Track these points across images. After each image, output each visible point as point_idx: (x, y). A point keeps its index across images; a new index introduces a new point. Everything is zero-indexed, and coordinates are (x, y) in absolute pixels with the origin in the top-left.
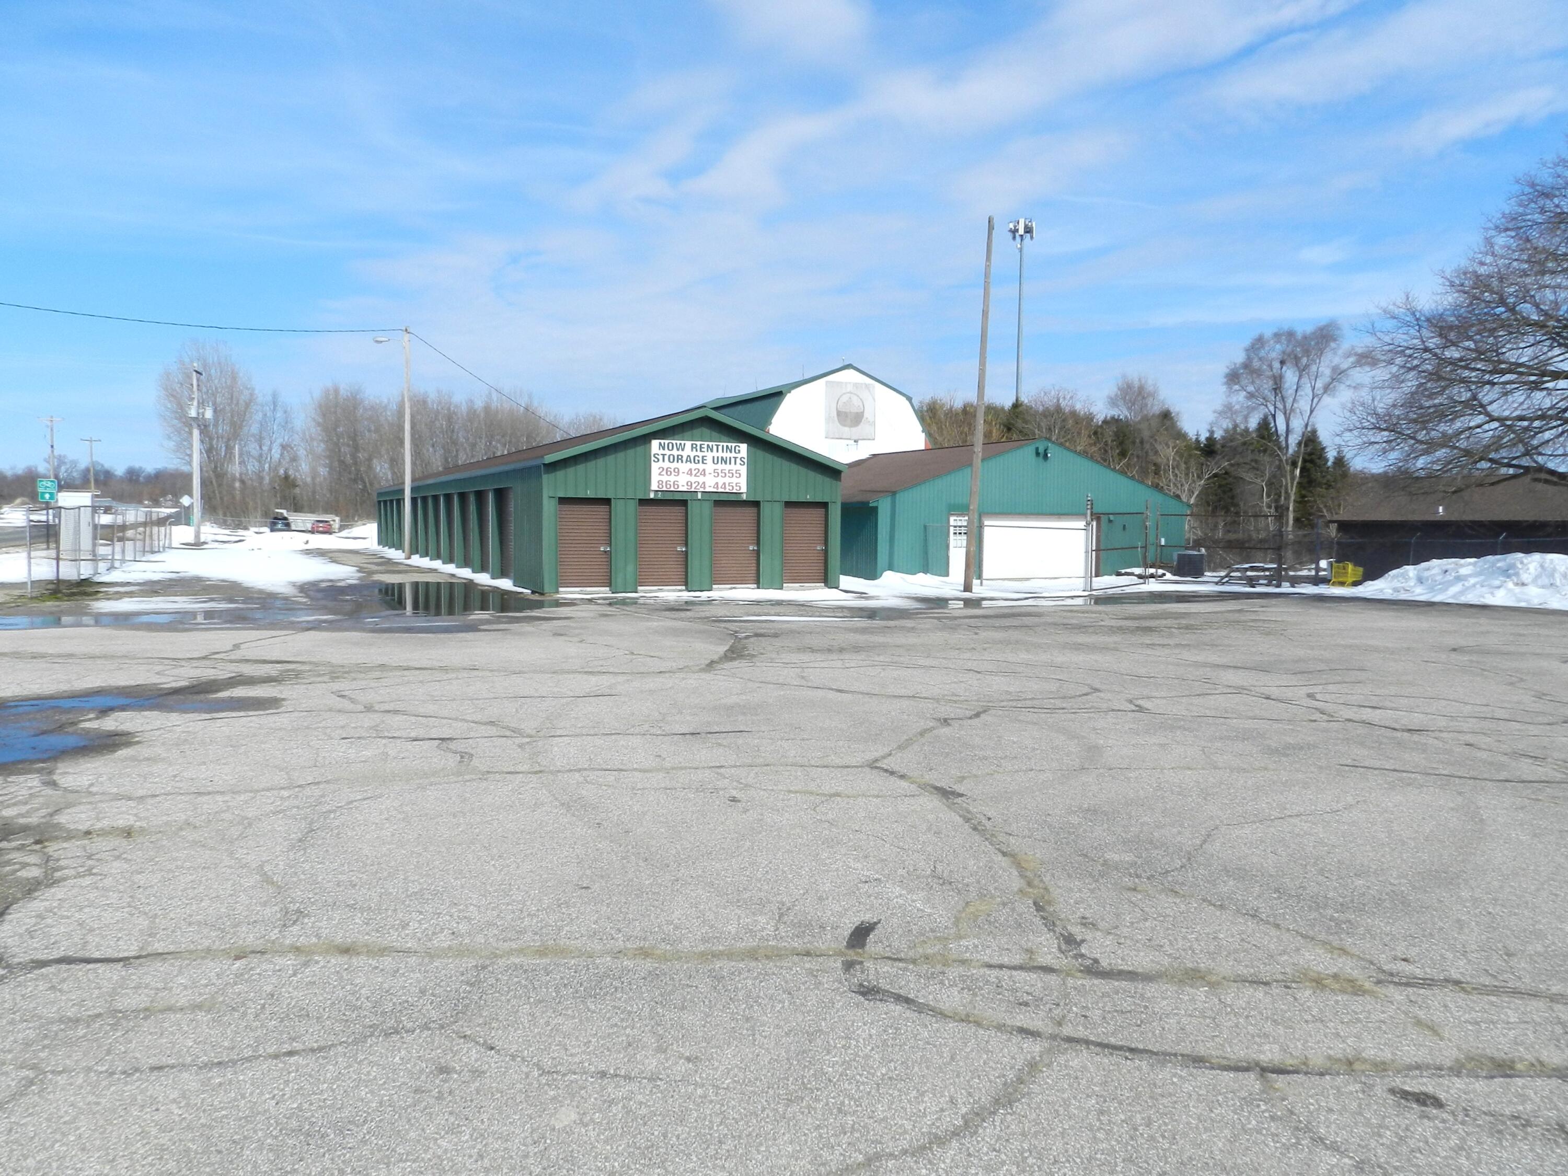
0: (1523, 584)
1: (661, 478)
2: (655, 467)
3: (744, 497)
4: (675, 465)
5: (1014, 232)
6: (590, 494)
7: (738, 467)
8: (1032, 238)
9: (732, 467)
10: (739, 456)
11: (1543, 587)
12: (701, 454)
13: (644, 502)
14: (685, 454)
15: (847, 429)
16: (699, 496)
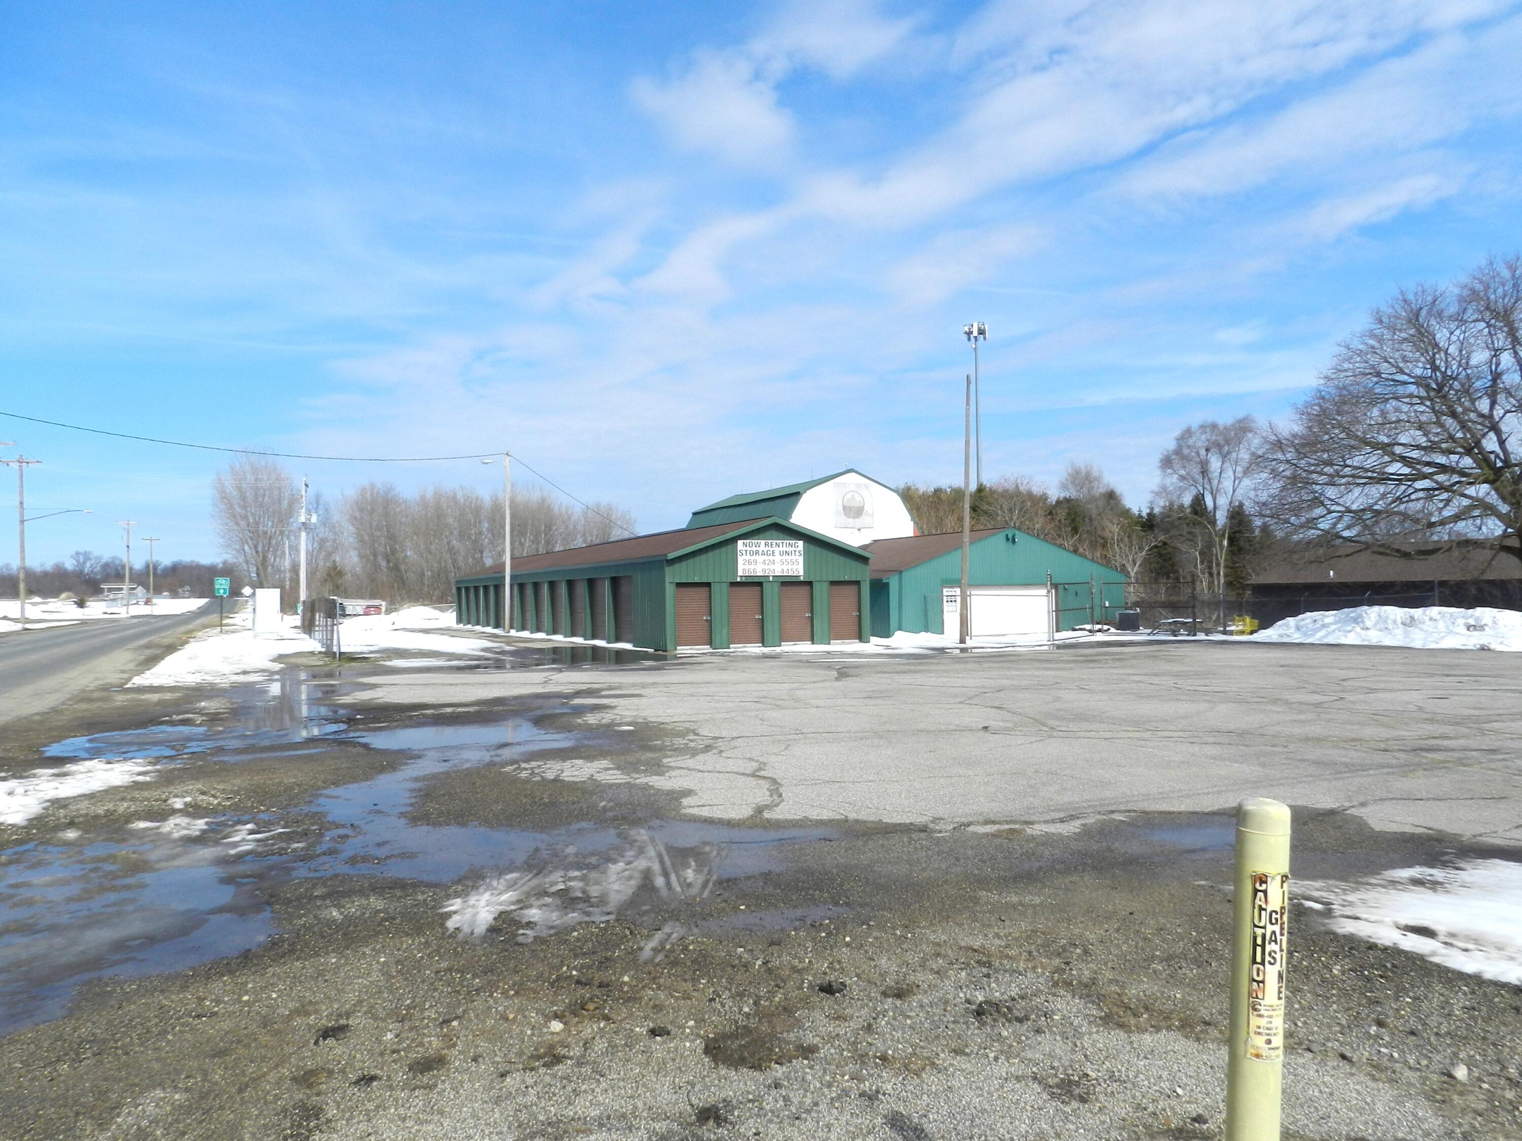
0: (1367, 629)
1: (745, 567)
2: (740, 560)
3: (802, 579)
4: (754, 557)
5: (969, 333)
6: (697, 580)
7: (797, 557)
8: (985, 338)
9: (793, 557)
10: (797, 549)
11: (1381, 630)
12: (771, 549)
13: (734, 584)
14: (760, 549)
15: (851, 520)
16: (771, 579)
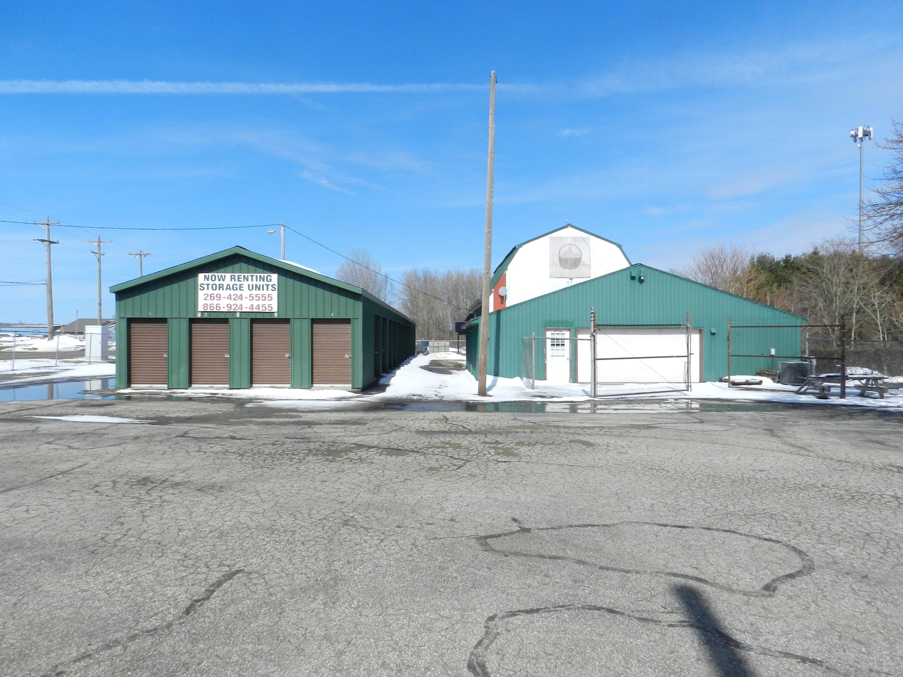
1: (206, 302)
2: (201, 294)
3: (276, 315)
4: (217, 291)
5: (855, 137)
6: (151, 315)
7: (270, 292)
9: (265, 292)
10: (271, 283)
12: (238, 283)
13: (193, 321)
14: (225, 283)
15: (567, 271)
16: (238, 315)
